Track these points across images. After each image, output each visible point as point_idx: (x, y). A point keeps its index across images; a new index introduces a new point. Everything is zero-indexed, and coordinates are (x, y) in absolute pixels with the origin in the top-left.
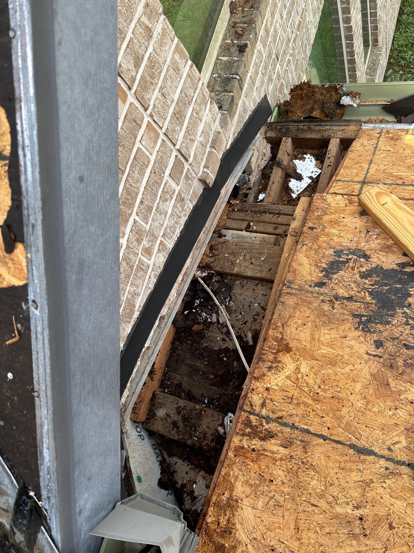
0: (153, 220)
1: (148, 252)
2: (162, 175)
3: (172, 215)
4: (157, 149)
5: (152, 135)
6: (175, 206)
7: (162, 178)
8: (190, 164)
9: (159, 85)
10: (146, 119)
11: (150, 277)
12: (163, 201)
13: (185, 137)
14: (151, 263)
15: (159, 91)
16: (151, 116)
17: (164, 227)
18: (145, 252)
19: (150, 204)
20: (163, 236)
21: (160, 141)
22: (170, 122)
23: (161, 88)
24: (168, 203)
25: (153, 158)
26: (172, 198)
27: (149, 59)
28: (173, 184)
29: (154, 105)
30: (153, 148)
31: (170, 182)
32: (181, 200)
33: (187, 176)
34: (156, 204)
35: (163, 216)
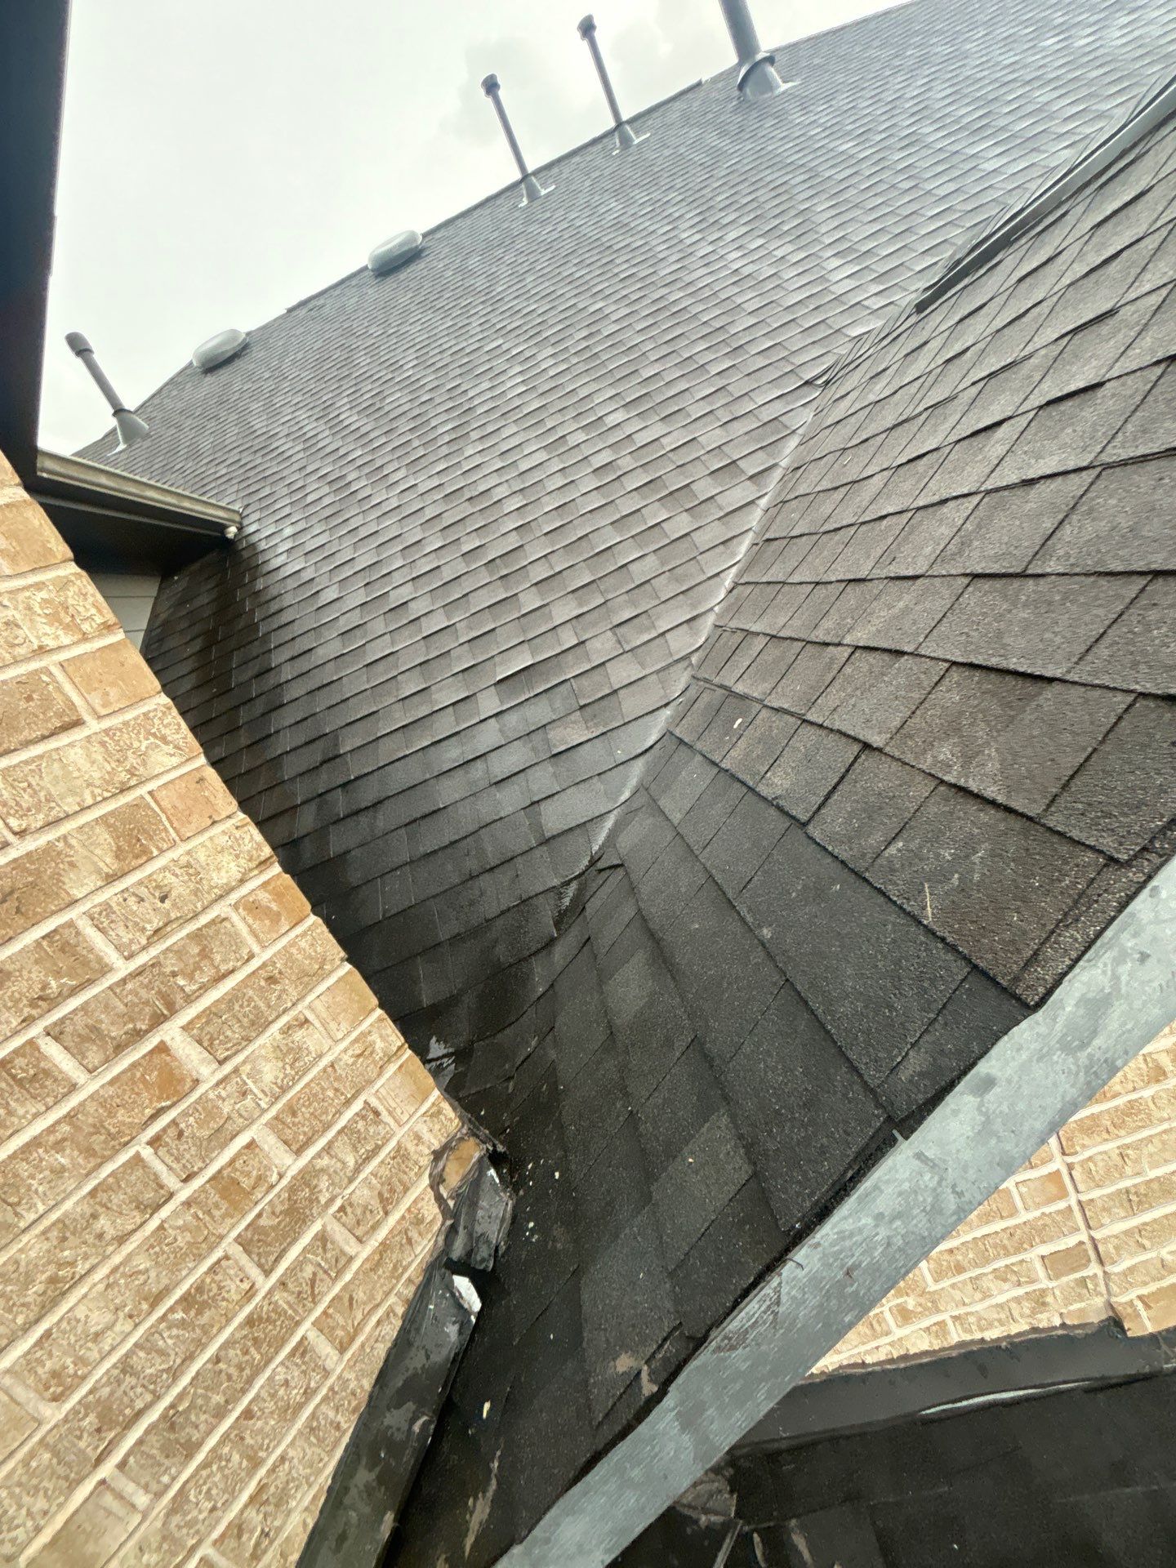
0: (953, 1286)
1: (905, 1315)
2: (1025, 1246)
3: (1000, 1306)
4: (1047, 1210)
5: (1053, 1189)
6: (1017, 1300)
8: (1105, 1272)
9: (1128, 1140)
10: (1056, 1165)
11: (877, 1348)
12: (996, 1278)
13: (1127, 1233)
14: (899, 1333)
15: (1118, 1148)
16: (1070, 1167)
17: (969, 1309)
19: (965, 1264)
20: (955, 1318)
21: (1061, 1205)
22: (1108, 1196)
23: (1128, 1146)
24: (1006, 1286)
25: (1024, 1216)
26: (1019, 1284)
27: (1129, 1102)
28: (1041, 1272)
29: (1090, 1159)
30: (1038, 1206)
31: (1038, 1265)
32: (1039, 1301)
33: (1083, 1282)
34: (978, 1271)
35: (978, 1296)
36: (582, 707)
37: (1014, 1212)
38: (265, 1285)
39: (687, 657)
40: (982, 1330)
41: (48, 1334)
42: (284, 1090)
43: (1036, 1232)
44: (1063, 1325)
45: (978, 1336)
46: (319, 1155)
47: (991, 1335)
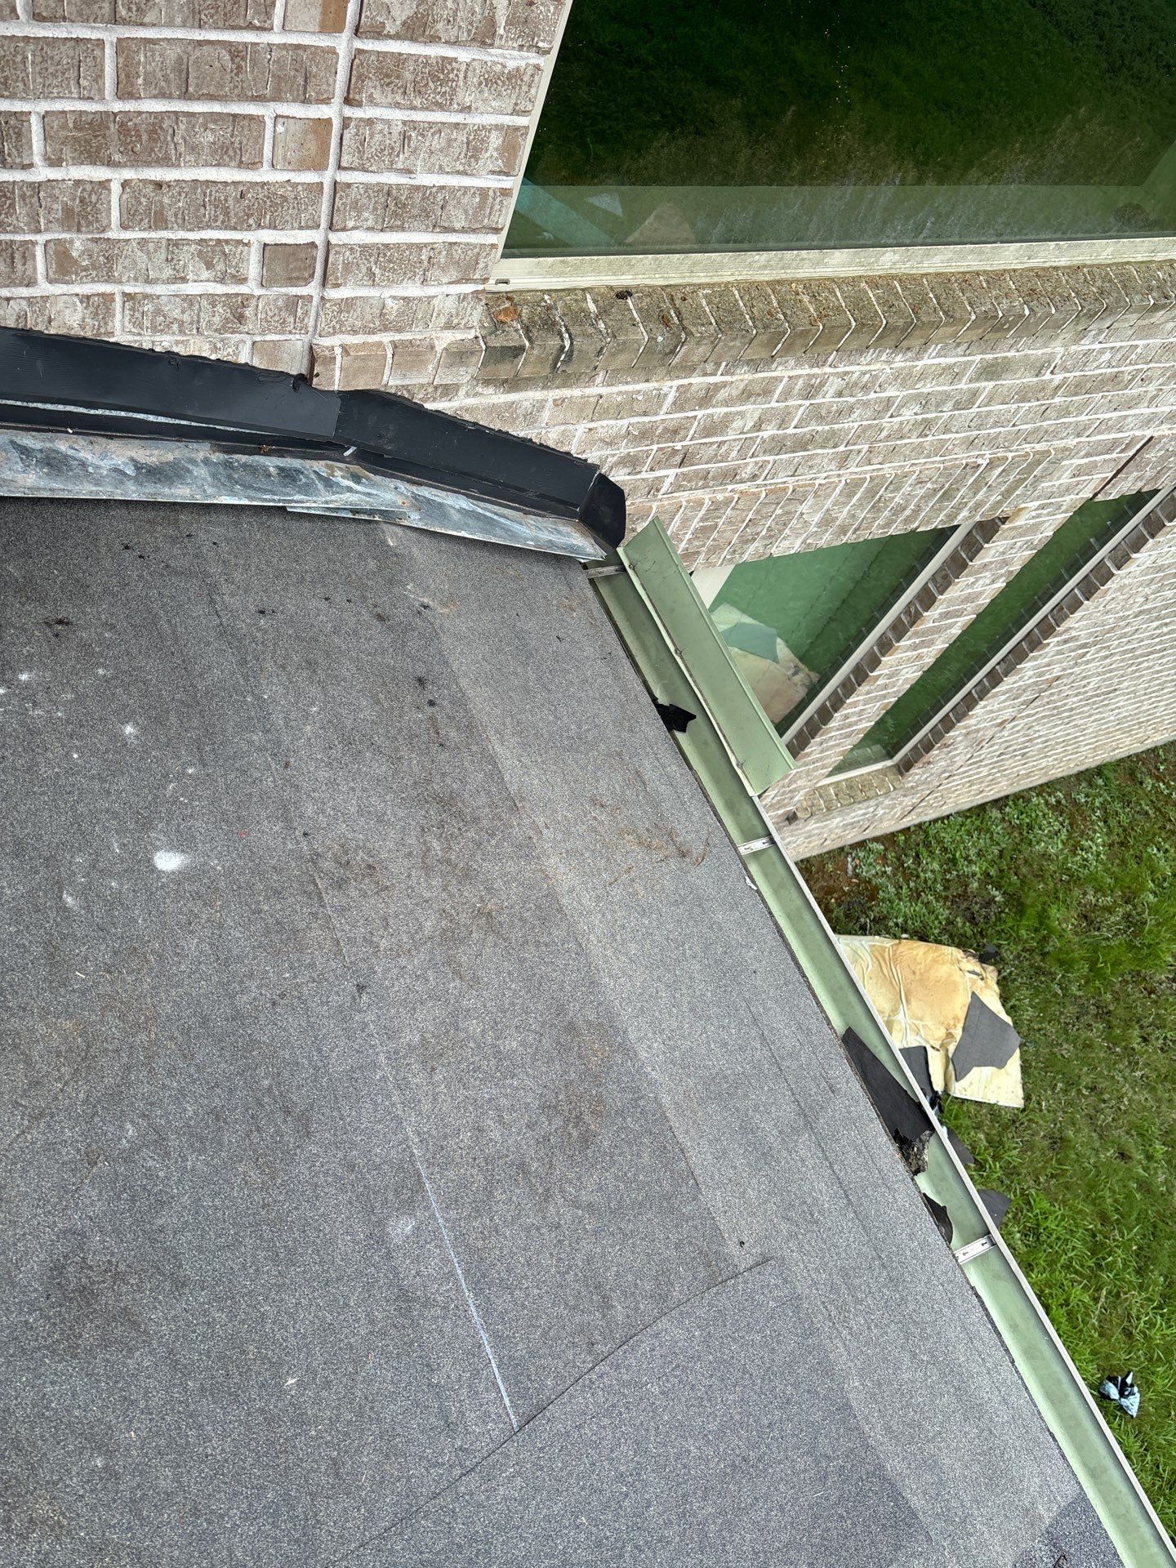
7: (243, 223)
18: (57, 253)
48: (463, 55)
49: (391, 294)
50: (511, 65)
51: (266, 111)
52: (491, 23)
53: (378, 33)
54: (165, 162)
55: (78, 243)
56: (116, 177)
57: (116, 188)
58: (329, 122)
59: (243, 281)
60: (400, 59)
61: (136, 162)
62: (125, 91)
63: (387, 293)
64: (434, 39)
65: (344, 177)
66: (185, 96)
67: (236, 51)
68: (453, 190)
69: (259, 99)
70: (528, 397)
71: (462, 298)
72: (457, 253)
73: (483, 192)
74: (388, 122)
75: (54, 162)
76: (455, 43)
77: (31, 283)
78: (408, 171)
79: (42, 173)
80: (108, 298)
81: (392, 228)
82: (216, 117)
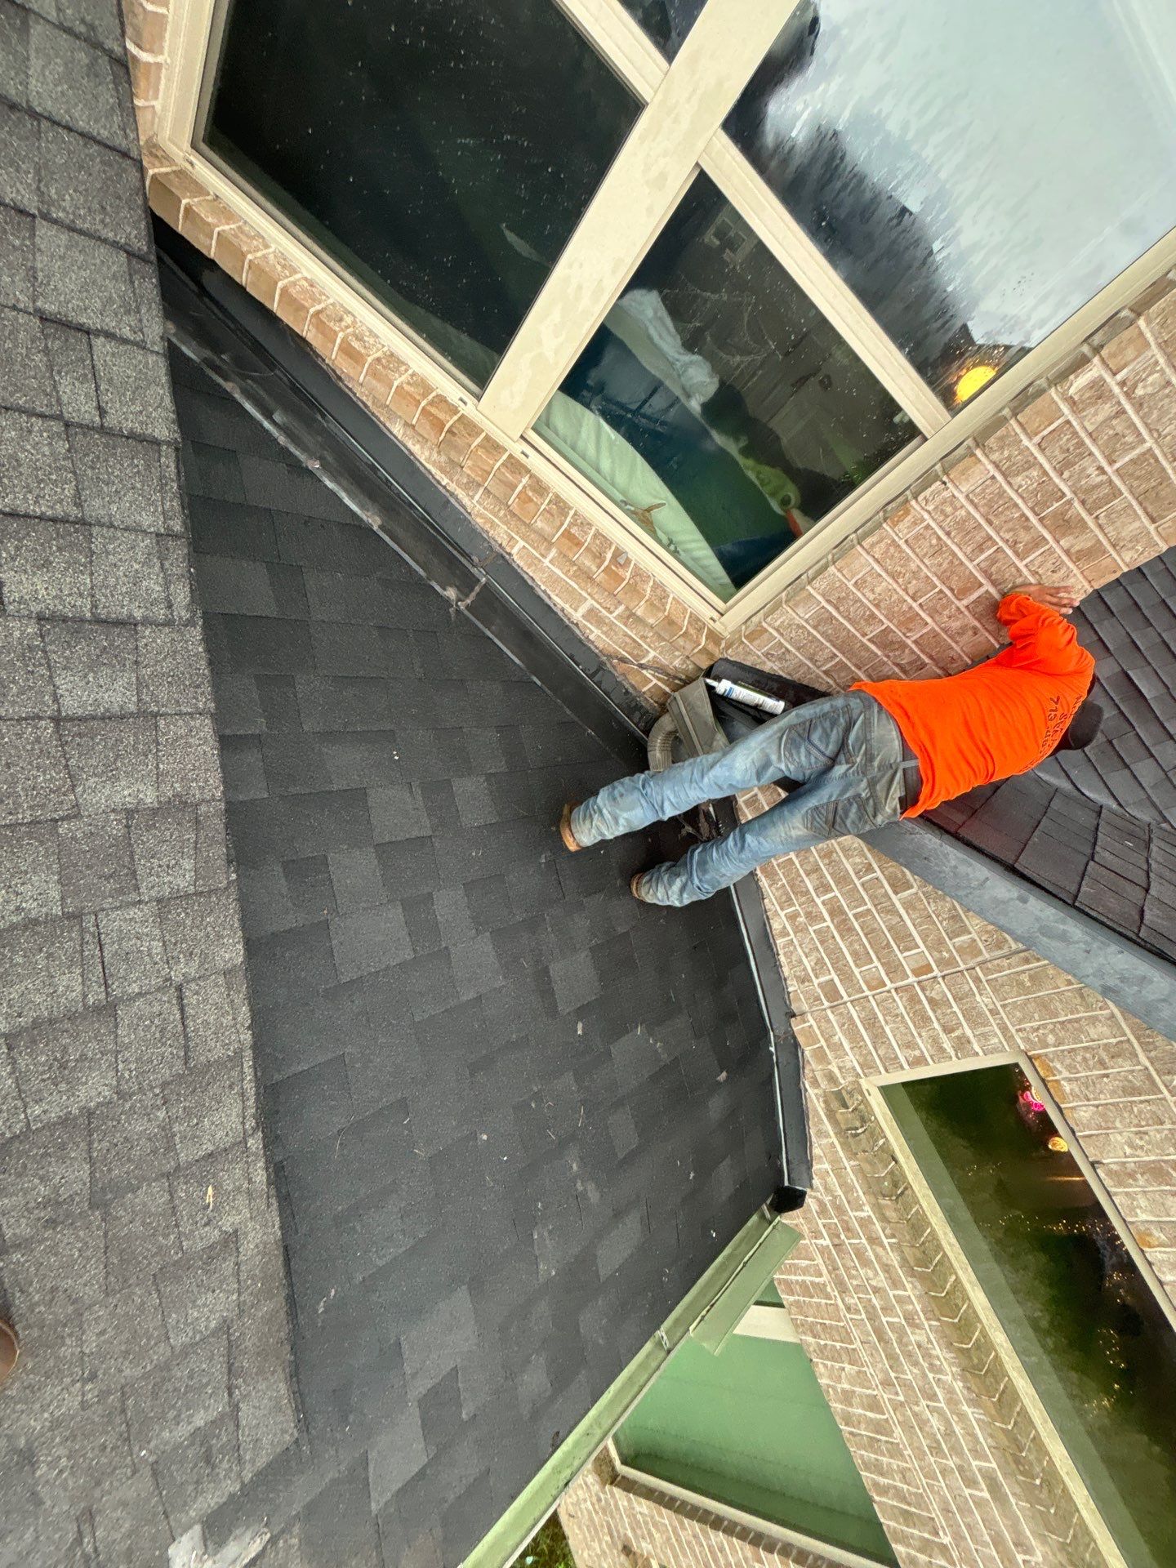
0: (812, 939)
1: (792, 918)
2: (838, 972)
3: (801, 962)
4: (861, 982)
5: (874, 983)
6: (805, 969)
7: (836, 969)
8: (825, 1009)
9: (906, 1018)
10: (889, 985)
11: (774, 905)
12: (817, 959)
13: (851, 1018)
14: (782, 914)
15: (901, 1013)
16: (889, 991)
17: (797, 947)
18: (795, 914)
19: (825, 946)
20: (792, 941)
21: (865, 987)
22: (873, 1009)
23: (903, 1017)
24: (813, 964)
25: (856, 971)
26: (813, 970)
28: (823, 979)
29: (894, 1001)
30: (864, 978)
31: (827, 978)
32: (804, 980)
33: (818, 999)
34: (821, 950)
35: (807, 951)
36: (1110, 742)
37: (857, 966)
38: (864, 640)
39: (1166, 820)
40: (785, 954)
41: (880, 576)
42: (946, 632)
43: (847, 977)
44: (789, 993)
45: (781, 952)
46: (911, 649)
47: (782, 958)
48: (936, 1025)
49: (840, 1036)
50: (945, 1046)
51: (876, 963)
52: (953, 1030)
53: (923, 990)
54: (842, 937)
55: (802, 919)
56: (829, 923)
57: (825, 924)
58: (885, 985)
59: (817, 978)
60: (920, 1002)
61: (837, 927)
62: (856, 916)
63: (840, 1034)
64: (934, 1011)
65: (871, 998)
66: (866, 935)
67: (888, 945)
68: (890, 1044)
69: (879, 959)
70: (828, 1127)
71: (854, 1068)
72: (869, 1058)
73: (896, 1057)
74: (898, 1007)
75: (824, 903)
76: (938, 1020)
77: (782, 909)
78: (887, 1022)
79: (818, 901)
80: (788, 935)
81: (864, 1025)
82: (864, 947)
